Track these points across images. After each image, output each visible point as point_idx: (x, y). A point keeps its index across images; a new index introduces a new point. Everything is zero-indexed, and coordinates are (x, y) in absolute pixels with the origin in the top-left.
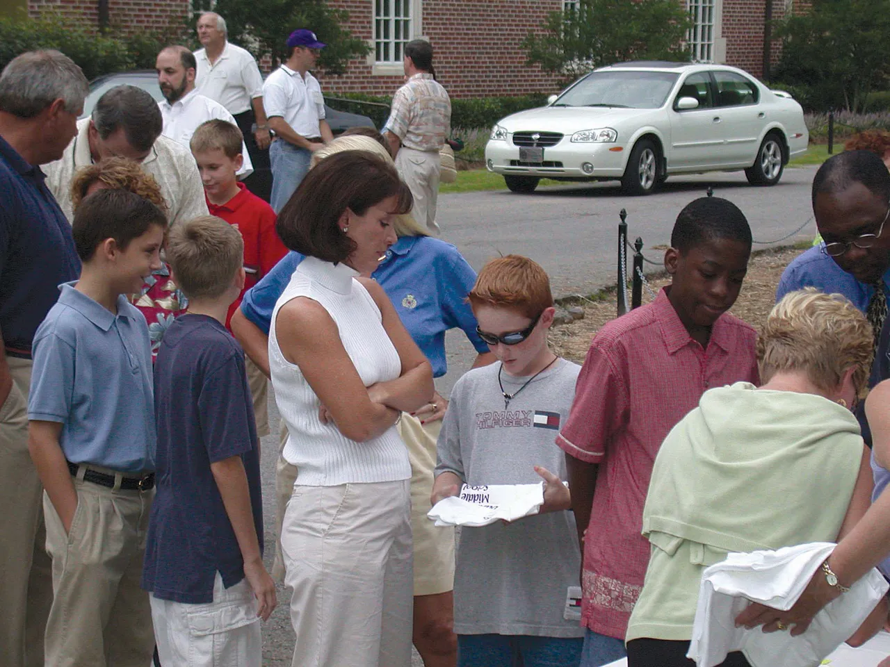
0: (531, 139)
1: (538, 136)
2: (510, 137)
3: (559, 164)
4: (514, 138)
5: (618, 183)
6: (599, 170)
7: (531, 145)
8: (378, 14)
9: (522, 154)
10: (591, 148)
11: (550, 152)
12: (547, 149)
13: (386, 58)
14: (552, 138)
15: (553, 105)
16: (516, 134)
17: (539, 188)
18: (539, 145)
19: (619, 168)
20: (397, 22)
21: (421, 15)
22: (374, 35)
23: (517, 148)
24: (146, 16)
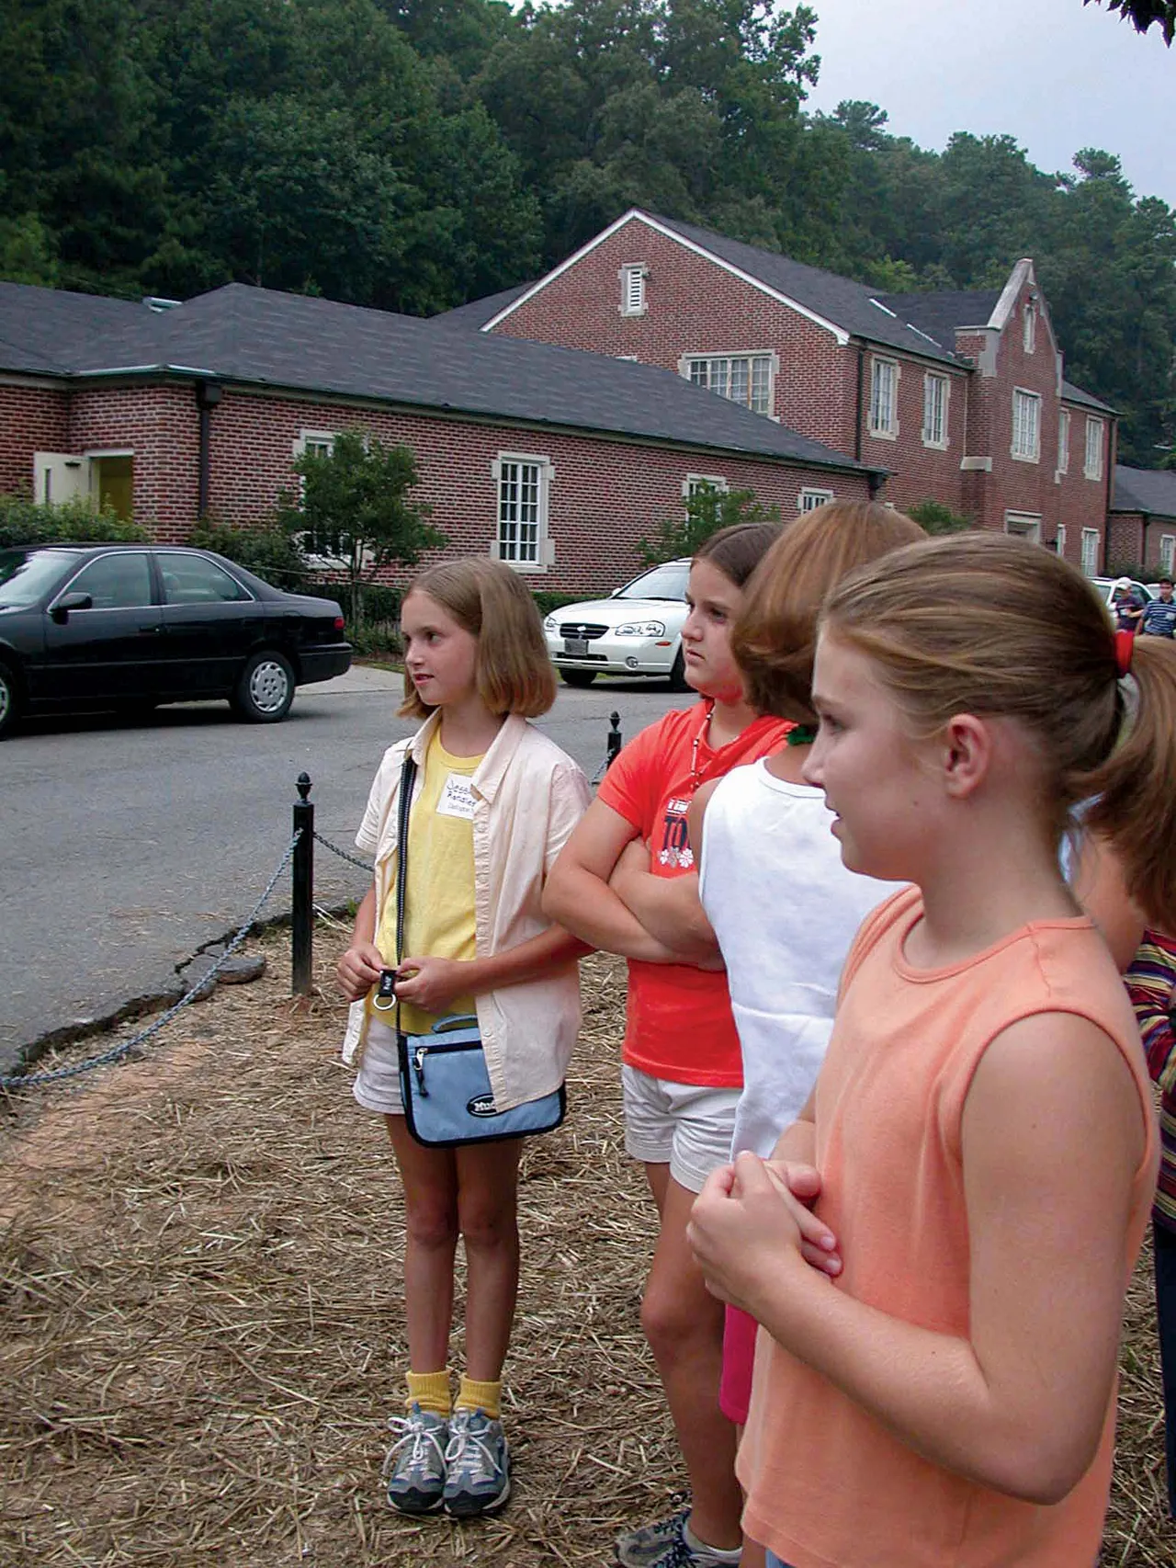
0: (576, 631)
1: (583, 628)
2: (558, 628)
3: (604, 658)
4: (562, 630)
5: (667, 678)
6: (644, 665)
7: (576, 637)
8: (504, 518)
9: (568, 646)
10: (634, 642)
11: (595, 645)
12: (591, 642)
13: (512, 557)
14: (597, 631)
15: (614, 598)
16: (563, 625)
17: (596, 681)
18: (584, 637)
19: (668, 665)
20: (524, 527)
21: (547, 521)
22: (498, 536)
23: (563, 639)
24: (252, 512)
